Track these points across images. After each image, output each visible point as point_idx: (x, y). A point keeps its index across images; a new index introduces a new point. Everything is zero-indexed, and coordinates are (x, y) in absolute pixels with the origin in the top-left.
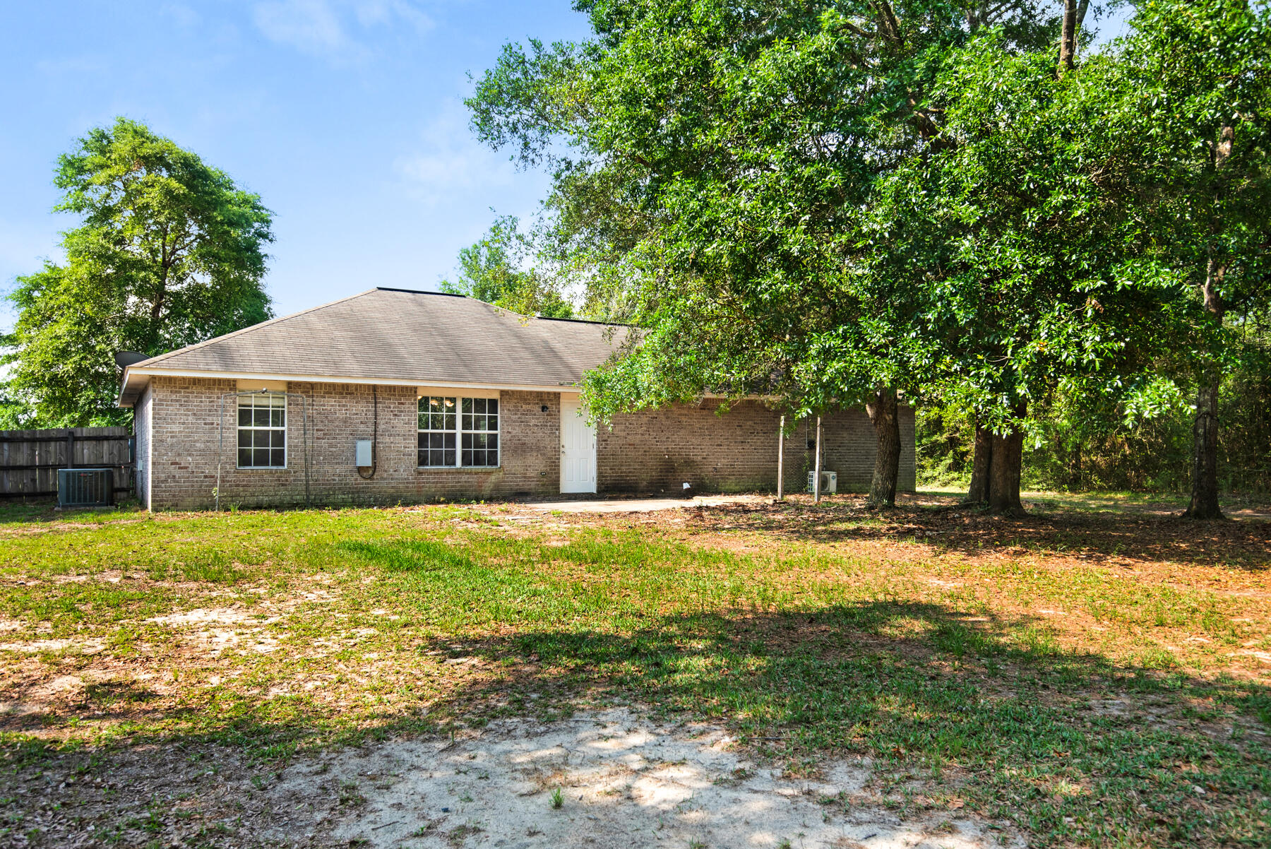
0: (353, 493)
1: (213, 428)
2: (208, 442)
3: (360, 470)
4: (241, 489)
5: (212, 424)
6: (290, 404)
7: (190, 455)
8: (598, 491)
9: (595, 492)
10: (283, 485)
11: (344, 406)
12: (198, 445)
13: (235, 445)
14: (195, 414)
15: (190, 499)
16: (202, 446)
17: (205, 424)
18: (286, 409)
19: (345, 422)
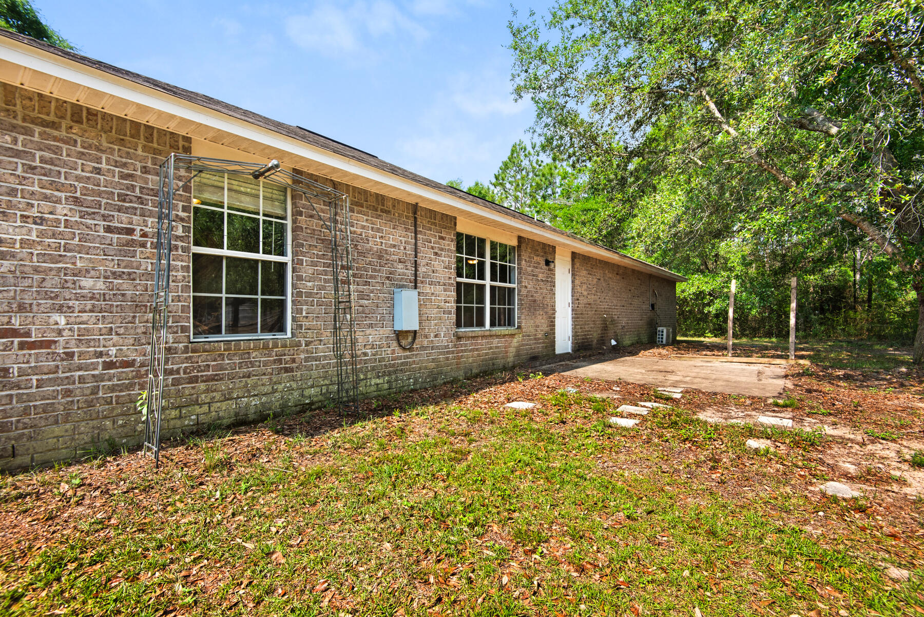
0: (390, 374)
1: (131, 243)
2: (115, 275)
3: (399, 335)
4: (202, 386)
5: (130, 232)
6: (297, 213)
7: (60, 309)
8: (572, 350)
9: (570, 351)
10: (287, 370)
11: (379, 230)
12: (87, 283)
13: (185, 289)
14: (76, 201)
15: (57, 430)
16: (100, 285)
17: (108, 229)
18: (289, 222)
19: (380, 257)
